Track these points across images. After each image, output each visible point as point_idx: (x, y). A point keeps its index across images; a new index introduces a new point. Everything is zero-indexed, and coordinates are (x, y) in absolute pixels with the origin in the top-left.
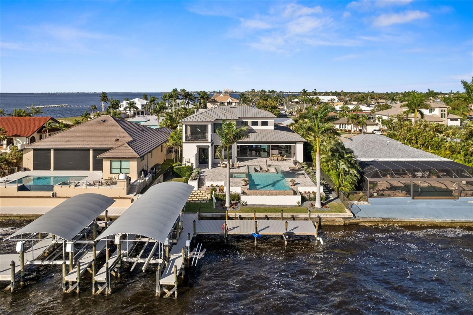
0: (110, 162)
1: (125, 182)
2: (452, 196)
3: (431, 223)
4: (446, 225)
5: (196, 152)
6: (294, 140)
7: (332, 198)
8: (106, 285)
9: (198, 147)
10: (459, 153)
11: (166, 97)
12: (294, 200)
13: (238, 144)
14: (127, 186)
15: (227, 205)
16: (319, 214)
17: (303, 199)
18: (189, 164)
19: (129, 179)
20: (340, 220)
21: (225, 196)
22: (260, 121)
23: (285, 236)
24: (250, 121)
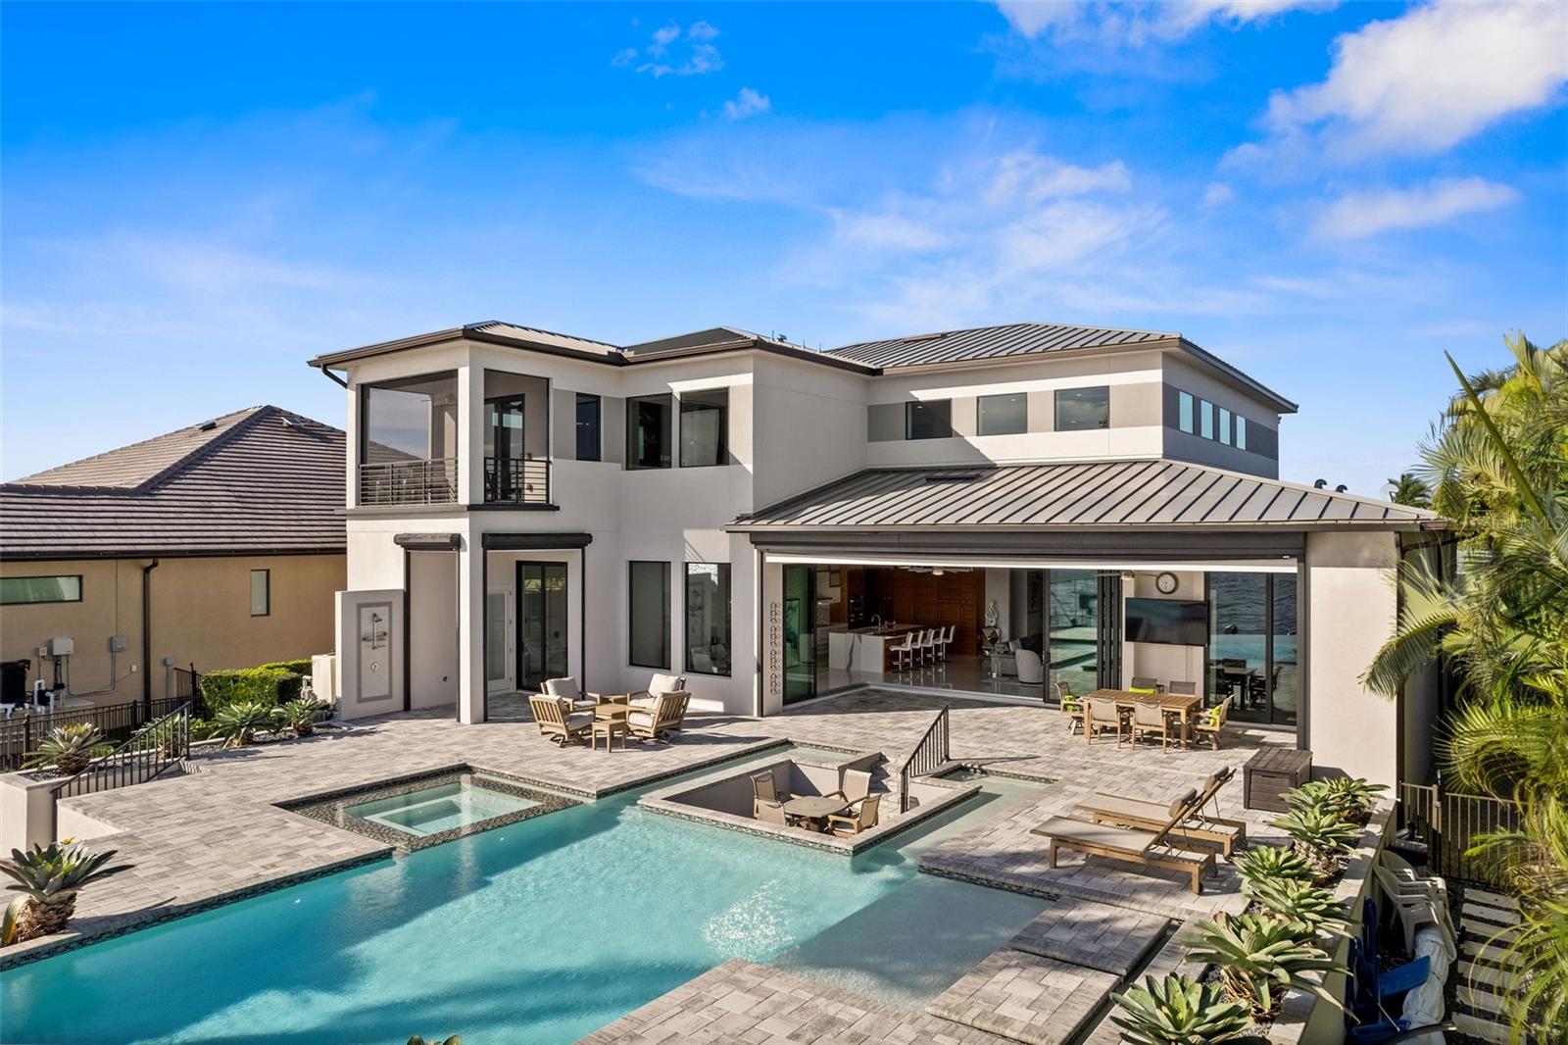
22: (1040, 390)
24: (963, 397)
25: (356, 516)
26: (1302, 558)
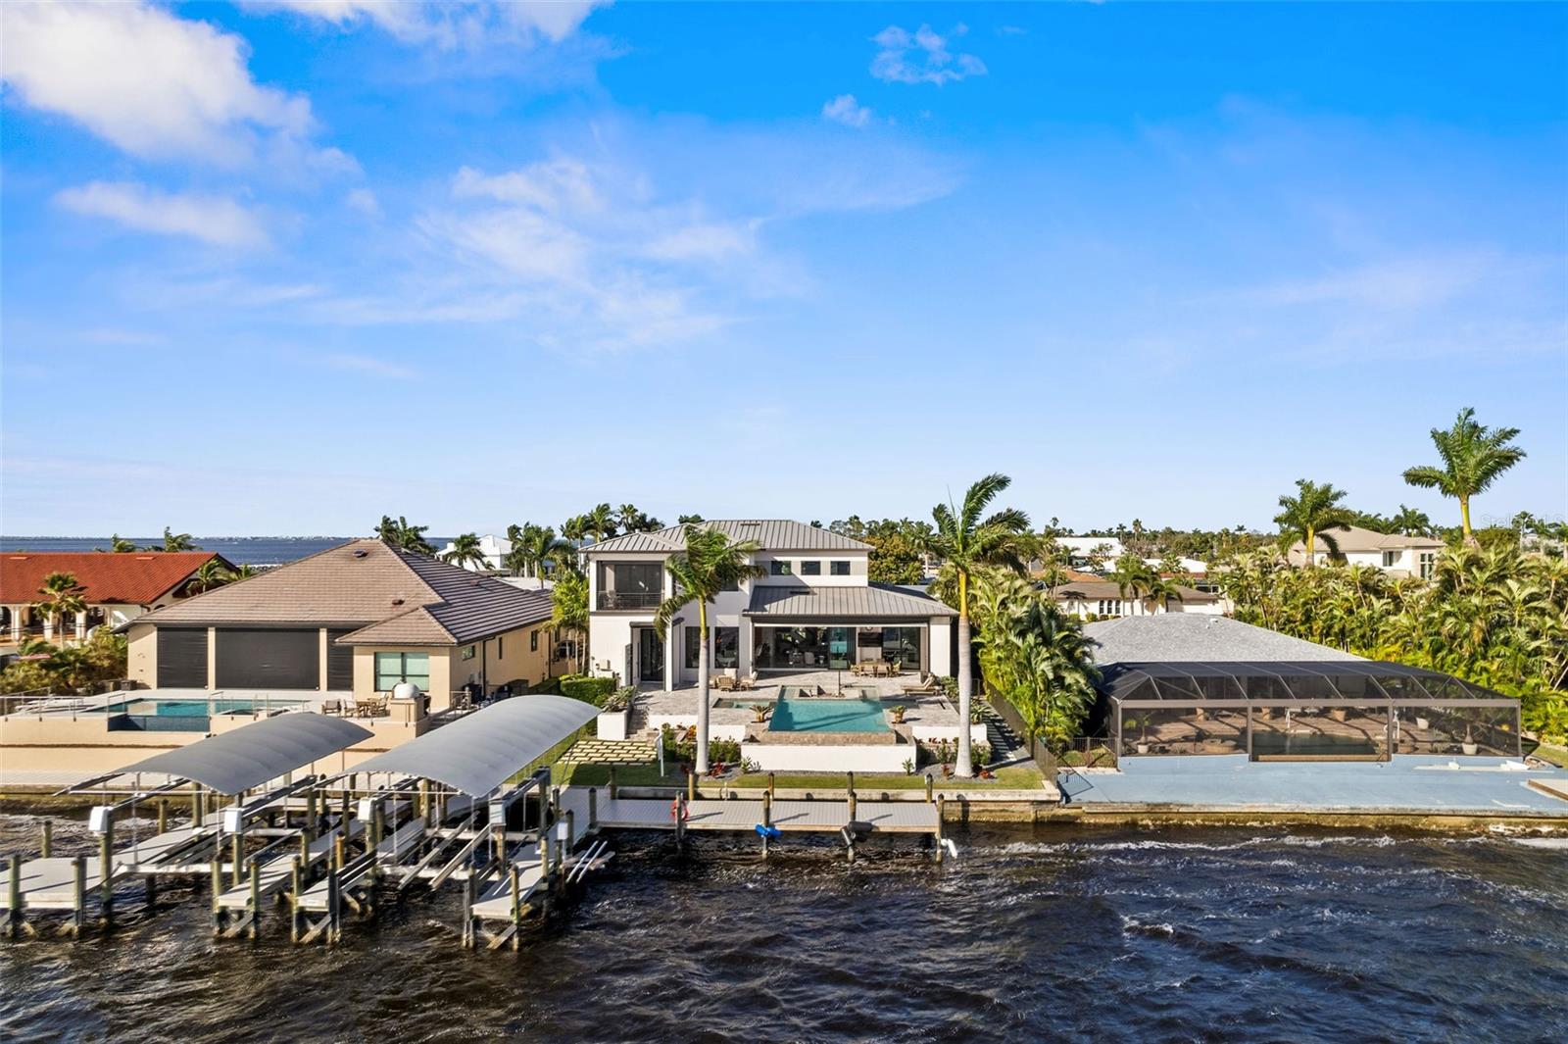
0: (372, 657)
1: (413, 707)
2: (1373, 753)
3: (1292, 816)
4: (1335, 822)
5: (629, 642)
6: (924, 612)
7: (1015, 760)
8: (328, 919)
9: (633, 626)
10: (1420, 647)
11: (573, 528)
12: (896, 759)
13: (757, 625)
14: (418, 719)
15: (701, 767)
16: (962, 792)
17: (924, 758)
18: (608, 675)
19: (423, 699)
20: (1022, 809)
21: (695, 748)
22: (825, 561)
23: (849, 835)
24: (796, 561)
25: (594, 614)
26: (929, 624)
